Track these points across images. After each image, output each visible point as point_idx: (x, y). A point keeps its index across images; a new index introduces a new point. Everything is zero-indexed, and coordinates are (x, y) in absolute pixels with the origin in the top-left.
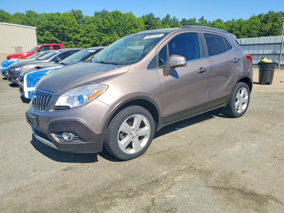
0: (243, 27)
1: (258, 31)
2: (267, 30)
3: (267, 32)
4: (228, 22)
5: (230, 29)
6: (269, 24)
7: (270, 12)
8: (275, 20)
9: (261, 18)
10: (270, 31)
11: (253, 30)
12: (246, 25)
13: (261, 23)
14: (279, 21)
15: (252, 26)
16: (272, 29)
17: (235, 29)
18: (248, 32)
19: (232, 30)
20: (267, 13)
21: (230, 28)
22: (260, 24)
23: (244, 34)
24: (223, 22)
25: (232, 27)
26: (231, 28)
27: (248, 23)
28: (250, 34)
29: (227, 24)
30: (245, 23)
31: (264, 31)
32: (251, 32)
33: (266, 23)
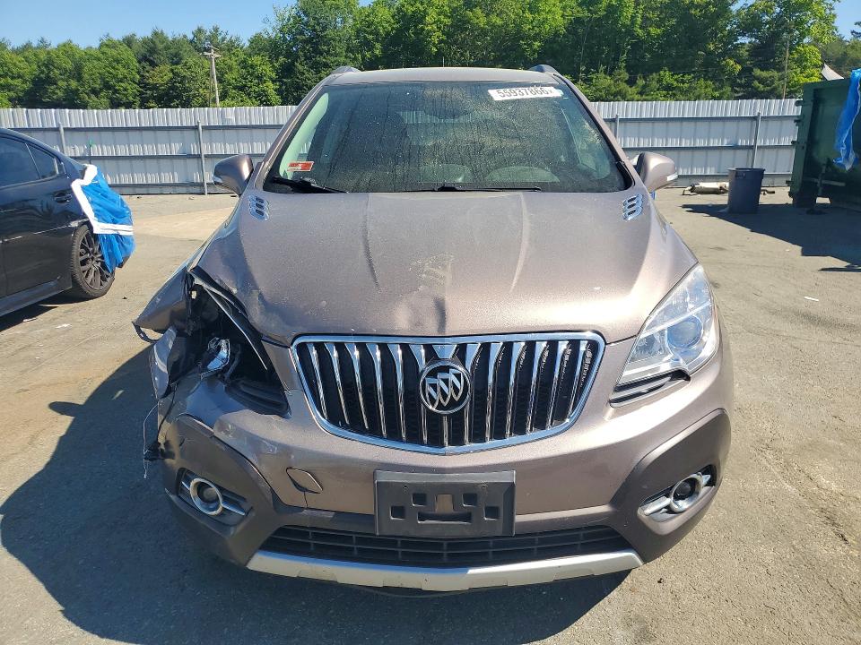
0: (85, 70)
1: (135, 85)
2: (162, 85)
3: (163, 90)
4: (27, 47)
5: (42, 72)
6: (162, 67)
7: (156, 34)
8: (176, 59)
9: (134, 46)
10: (170, 88)
11: (121, 82)
12: (96, 62)
13: (139, 62)
14: (186, 63)
15: (113, 68)
16: (175, 82)
17: (61, 74)
18: (107, 86)
19: (51, 74)
20: (150, 36)
21: (39, 67)
22: (137, 64)
23: (95, 92)
24: (10, 48)
25: (46, 66)
26: (43, 68)
27: (99, 59)
28: (113, 93)
29: (26, 54)
30: (89, 56)
31: (155, 87)
32: (117, 88)
33: (153, 64)
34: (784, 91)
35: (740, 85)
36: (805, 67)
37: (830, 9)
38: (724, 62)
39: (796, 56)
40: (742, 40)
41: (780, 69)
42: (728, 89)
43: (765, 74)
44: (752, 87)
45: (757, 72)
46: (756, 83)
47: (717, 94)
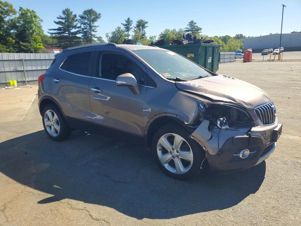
34: (33, 50)
35: (16, 47)
36: (37, 42)
37: (40, 24)
38: (7, 39)
39: (33, 39)
40: (12, 31)
41: (30, 42)
42: (12, 48)
43: (24, 44)
44: (21, 48)
45: (21, 43)
46: (22, 47)
47: (8, 50)
